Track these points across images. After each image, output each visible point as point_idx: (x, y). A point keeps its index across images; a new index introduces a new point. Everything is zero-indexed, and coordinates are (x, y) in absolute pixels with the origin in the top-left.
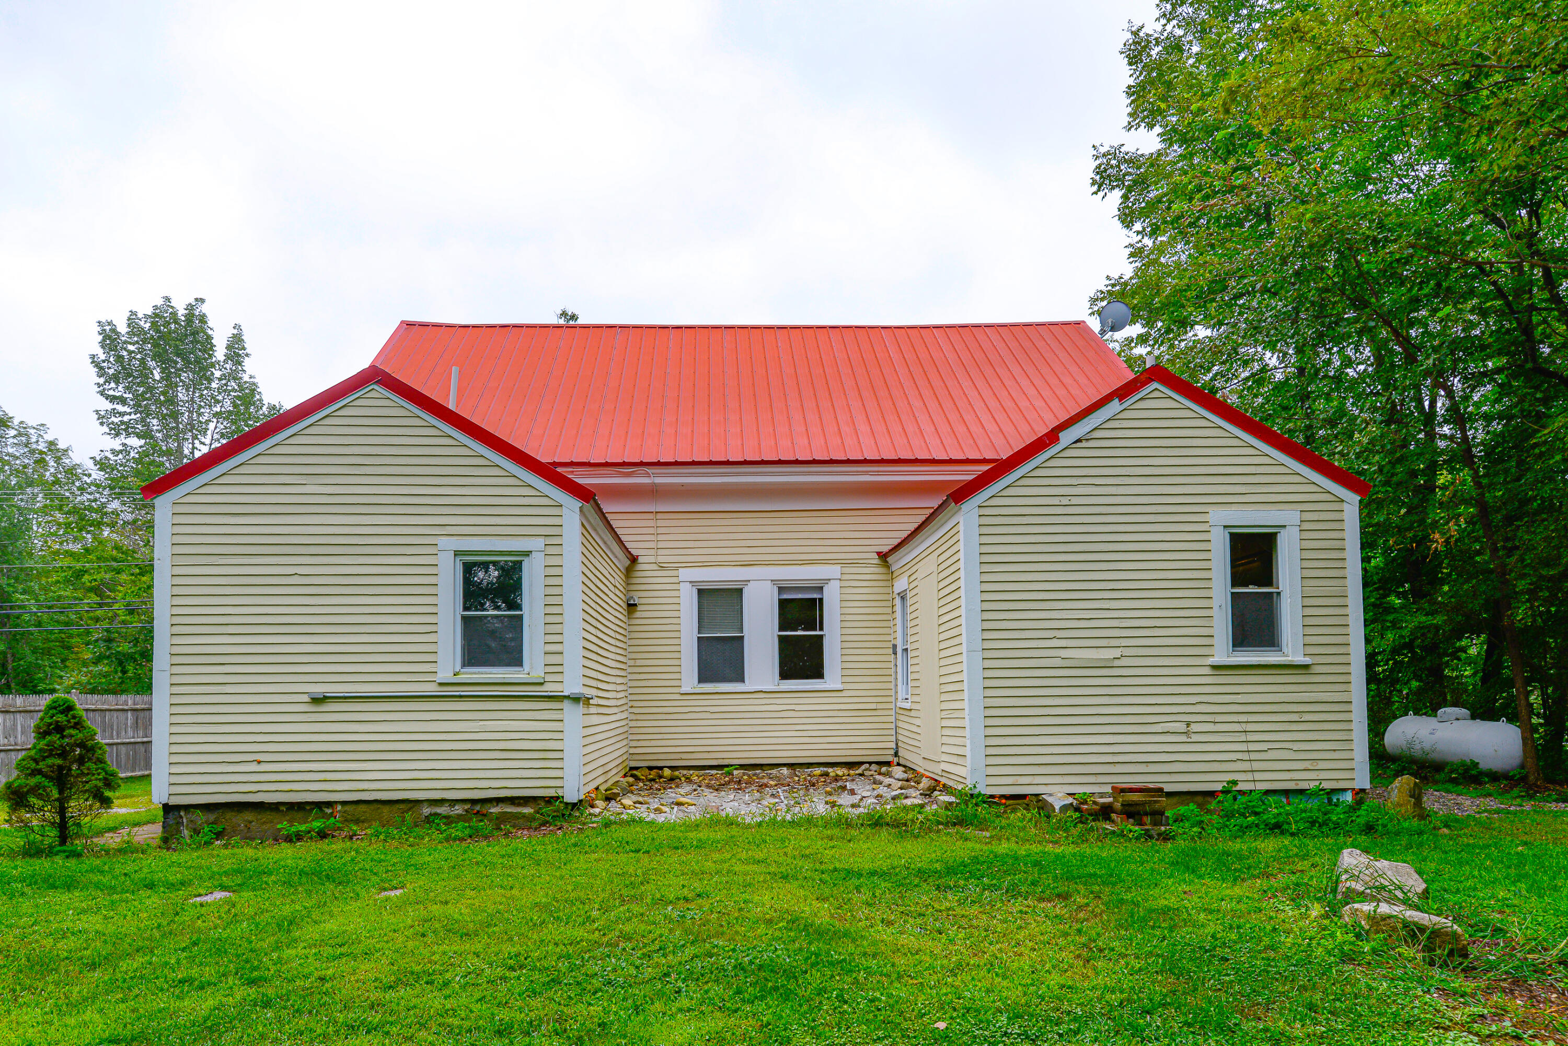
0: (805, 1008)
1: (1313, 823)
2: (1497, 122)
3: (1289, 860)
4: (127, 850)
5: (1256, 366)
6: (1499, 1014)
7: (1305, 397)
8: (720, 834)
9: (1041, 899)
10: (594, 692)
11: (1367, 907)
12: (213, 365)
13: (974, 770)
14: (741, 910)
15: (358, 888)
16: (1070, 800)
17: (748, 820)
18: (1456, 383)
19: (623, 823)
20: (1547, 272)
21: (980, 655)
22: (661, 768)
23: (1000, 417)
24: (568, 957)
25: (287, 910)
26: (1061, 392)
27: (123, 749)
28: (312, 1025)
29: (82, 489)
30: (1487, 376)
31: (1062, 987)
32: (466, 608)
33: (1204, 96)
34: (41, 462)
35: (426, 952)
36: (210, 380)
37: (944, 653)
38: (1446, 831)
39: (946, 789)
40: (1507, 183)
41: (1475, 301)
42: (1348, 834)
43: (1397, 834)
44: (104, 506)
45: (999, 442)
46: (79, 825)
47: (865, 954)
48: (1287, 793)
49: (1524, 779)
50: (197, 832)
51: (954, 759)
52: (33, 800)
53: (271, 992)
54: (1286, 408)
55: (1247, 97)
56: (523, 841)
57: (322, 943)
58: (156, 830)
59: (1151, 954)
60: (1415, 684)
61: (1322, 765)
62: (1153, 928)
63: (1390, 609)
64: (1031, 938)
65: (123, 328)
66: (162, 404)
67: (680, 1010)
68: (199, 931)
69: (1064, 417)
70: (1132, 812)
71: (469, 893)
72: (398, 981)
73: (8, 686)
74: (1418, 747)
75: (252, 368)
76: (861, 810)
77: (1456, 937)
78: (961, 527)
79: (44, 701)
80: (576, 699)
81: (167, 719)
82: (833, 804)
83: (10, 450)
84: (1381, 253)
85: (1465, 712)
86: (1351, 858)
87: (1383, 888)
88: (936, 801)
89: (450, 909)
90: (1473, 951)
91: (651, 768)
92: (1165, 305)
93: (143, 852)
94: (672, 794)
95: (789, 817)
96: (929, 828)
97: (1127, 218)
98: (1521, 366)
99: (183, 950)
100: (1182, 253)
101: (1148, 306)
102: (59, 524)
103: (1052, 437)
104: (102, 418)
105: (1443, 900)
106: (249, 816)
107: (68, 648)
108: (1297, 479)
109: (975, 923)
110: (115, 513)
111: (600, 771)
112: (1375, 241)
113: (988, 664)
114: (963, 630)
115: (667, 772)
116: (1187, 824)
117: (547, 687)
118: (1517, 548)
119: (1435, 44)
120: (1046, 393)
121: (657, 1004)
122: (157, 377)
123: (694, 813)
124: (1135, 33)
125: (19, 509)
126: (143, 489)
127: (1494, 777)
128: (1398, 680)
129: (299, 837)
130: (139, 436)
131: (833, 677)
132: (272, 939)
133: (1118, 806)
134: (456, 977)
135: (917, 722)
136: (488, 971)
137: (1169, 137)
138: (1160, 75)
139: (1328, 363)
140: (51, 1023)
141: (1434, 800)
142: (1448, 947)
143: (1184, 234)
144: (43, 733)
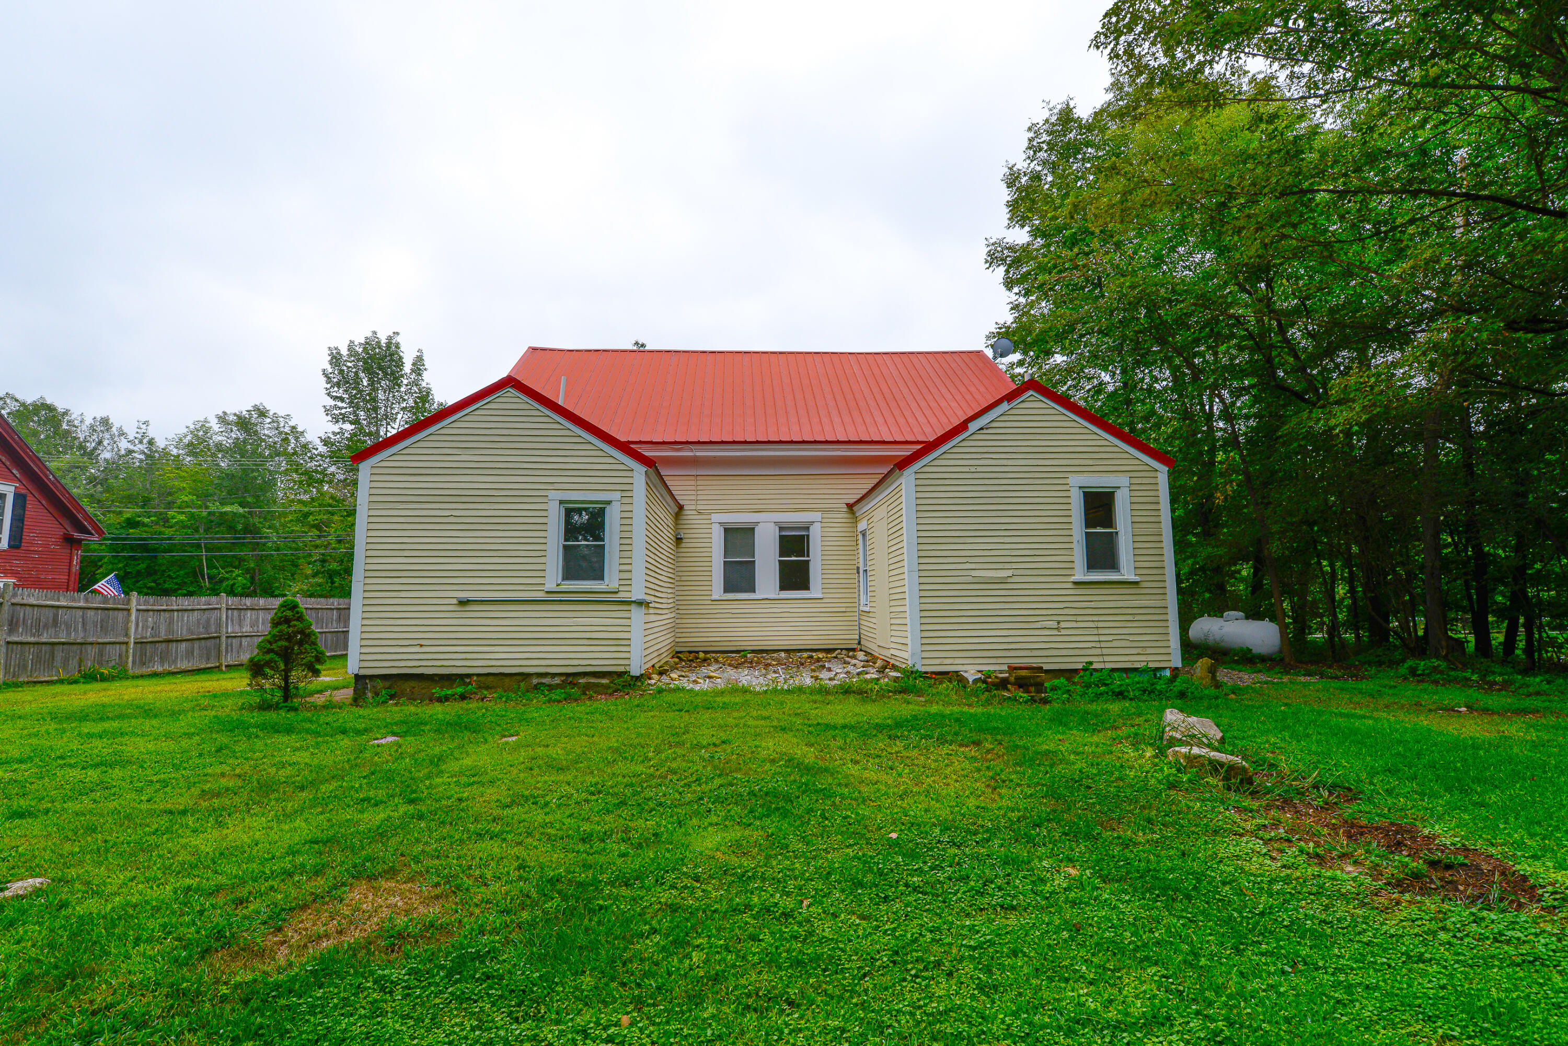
0: (798, 823)
1: (1144, 691)
2: (1244, 228)
3: (1130, 717)
4: (329, 706)
5: (1096, 382)
6: (1276, 825)
7: (1128, 402)
8: (738, 699)
9: (961, 745)
10: (653, 599)
11: (1184, 750)
12: (402, 376)
13: (913, 655)
14: (753, 752)
15: (486, 735)
16: (979, 675)
17: (758, 689)
18: (1225, 393)
19: (671, 691)
20: (1280, 324)
21: (916, 574)
22: (697, 652)
23: (928, 412)
24: (632, 785)
25: (437, 750)
26: (968, 397)
27: (329, 635)
28: (452, 833)
29: (311, 458)
30: (1246, 389)
31: (978, 807)
32: (566, 540)
33: (1056, 209)
34: (286, 440)
35: (533, 781)
36: (400, 386)
37: (892, 573)
38: (1233, 696)
39: (894, 667)
40: (1253, 266)
41: (1235, 341)
42: (1168, 699)
43: (1201, 698)
44: (325, 469)
45: (927, 429)
46: (297, 688)
47: (840, 785)
48: (1126, 670)
49: (1282, 660)
50: (377, 694)
51: (900, 647)
52: (267, 670)
53: (424, 809)
54: (1116, 409)
55: (1084, 209)
56: (602, 703)
57: (461, 774)
58: (349, 693)
59: (1038, 784)
60: (1207, 595)
61: (1149, 651)
62: (1039, 765)
63: (1189, 544)
64: (955, 772)
65: (344, 352)
66: (367, 401)
67: (711, 824)
68: (376, 764)
69: (971, 413)
70: (1022, 684)
71: (564, 739)
72: (512, 802)
73: (255, 592)
74: (1211, 638)
75: (429, 378)
76: (835, 682)
77: (1244, 770)
78: (903, 486)
79: (278, 602)
80: (640, 603)
81: (360, 615)
82: (817, 678)
83: (266, 432)
84: (1174, 309)
85: (1241, 614)
86: (1172, 716)
87: (1194, 736)
88: (887, 676)
89: (550, 751)
90: (1257, 780)
91: (690, 652)
92: (1036, 342)
93: (340, 708)
94: (704, 671)
95: (786, 687)
96: (883, 695)
97: (1009, 284)
98: (1268, 384)
99: (364, 778)
100: (1045, 307)
101: (1023, 341)
102: (295, 482)
103: (963, 427)
104: (327, 411)
105: (1234, 745)
106: (413, 683)
107: (296, 566)
108: (1127, 456)
109: (916, 762)
110: (333, 474)
111: (656, 654)
112: (1170, 301)
113: (923, 580)
114: (905, 557)
115: (701, 655)
116: (1060, 692)
117: (621, 595)
118: (1270, 503)
119: (1201, 179)
120: (958, 397)
121: (694, 820)
122: (365, 384)
123: (720, 684)
124: (1011, 169)
125: (269, 471)
126: (352, 458)
127: (1263, 659)
128: (1196, 592)
129: (447, 699)
130: (351, 423)
131: (815, 591)
132: (426, 771)
133: (1012, 679)
134: (553, 799)
135: (873, 620)
136: (575, 795)
137: (1035, 233)
138: (1028, 195)
139: (1143, 380)
140: (271, 828)
141: (1225, 675)
142: (1239, 777)
143: (1047, 296)
144: (276, 623)
